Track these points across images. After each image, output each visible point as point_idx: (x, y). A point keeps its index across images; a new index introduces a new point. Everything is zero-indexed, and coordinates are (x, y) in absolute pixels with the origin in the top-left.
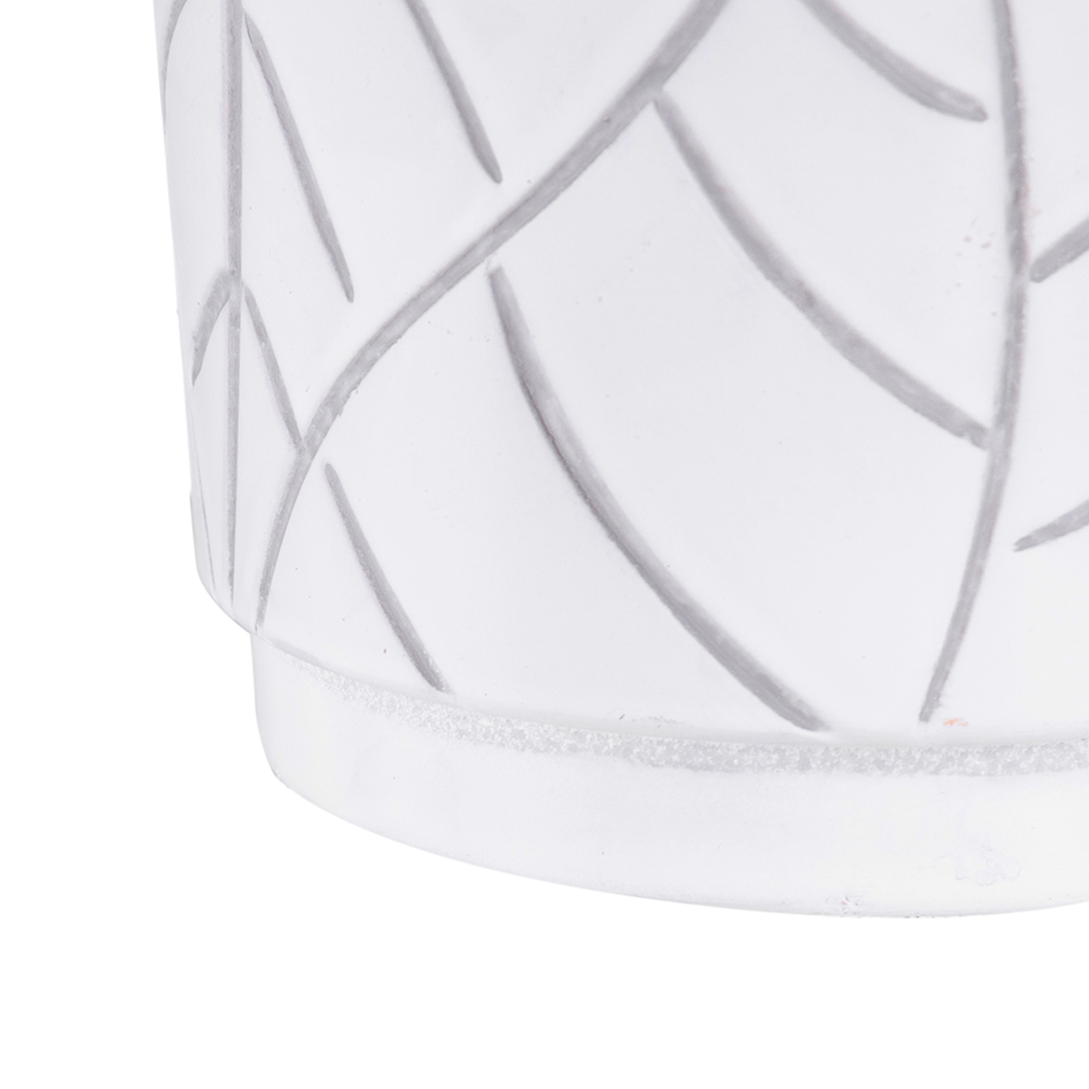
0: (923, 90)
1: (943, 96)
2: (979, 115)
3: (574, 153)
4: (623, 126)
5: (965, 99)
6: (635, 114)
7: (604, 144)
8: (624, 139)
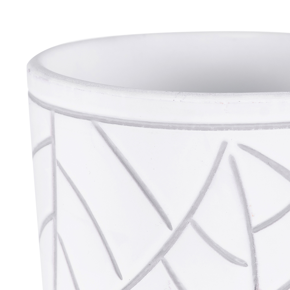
0: (231, 259)
1: (236, 260)
2: (246, 265)
3: (141, 273)
4: (154, 266)
5: (242, 261)
6: (157, 263)
7: (149, 271)
8: (154, 269)
